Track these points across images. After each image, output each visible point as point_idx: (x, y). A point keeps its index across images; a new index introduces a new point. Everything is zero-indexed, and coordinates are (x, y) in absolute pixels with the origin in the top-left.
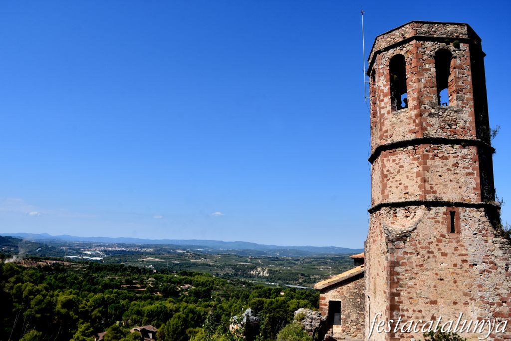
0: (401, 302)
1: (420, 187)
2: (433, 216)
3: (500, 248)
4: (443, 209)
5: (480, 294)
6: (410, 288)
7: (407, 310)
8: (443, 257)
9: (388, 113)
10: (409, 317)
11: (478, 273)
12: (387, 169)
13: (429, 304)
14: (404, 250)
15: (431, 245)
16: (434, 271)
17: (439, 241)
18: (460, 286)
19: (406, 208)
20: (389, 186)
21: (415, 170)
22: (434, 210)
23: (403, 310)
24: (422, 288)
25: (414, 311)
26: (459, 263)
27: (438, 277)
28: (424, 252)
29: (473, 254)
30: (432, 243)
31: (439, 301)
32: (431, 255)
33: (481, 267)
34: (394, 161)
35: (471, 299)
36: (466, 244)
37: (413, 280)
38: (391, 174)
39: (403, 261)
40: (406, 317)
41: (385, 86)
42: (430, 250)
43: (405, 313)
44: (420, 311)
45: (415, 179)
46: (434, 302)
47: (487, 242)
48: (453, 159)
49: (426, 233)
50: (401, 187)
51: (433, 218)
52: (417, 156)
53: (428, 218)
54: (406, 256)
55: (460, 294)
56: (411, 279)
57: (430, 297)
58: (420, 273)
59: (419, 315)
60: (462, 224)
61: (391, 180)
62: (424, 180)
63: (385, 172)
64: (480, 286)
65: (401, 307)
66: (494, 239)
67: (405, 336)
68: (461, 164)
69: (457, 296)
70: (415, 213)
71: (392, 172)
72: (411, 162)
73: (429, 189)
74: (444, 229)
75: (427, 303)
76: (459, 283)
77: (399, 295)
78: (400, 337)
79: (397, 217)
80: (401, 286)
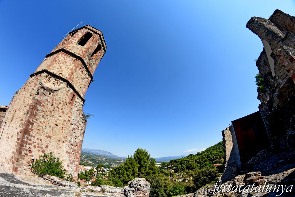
0: (32, 130)
1: (69, 75)
2: (67, 91)
3: (82, 121)
4: (72, 91)
5: (70, 139)
6: (40, 123)
7: (34, 137)
8: (62, 114)
9: (75, 42)
10: (34, 142)
11: (72, 129)
12: (59, 58)
13: (47, 137)
14: (47, 98)
15: (60, 104)
16: (55, 119)
17: (64, 104)
18: (63, 132)
19: (57, 79)
20: (54, 65)
21: (71, 67)
22: (69, 89)
23: (31, 136)
24: (46, 126)
25: (38, 139)
26: (67, 120)
27: (56, 123)
28: (56, 106)
29: (73, 119)
30: (60, 103)
31: (52, 137)
32: (58, 109)
33: (74, 126)
34: (64, 58)
35: (66, 141)
36: (73, 113)
37: (44, 119)
38: (59, 62)
39: (43, 104)
40: (32, 141)
41: (80, 35)
42: (58, 107)
43: (32, 138)
44: (41, 140)
45: (69, 71)
46: (50, 137)
47: (79, 116)
48: (84, 76)
49: (61, 96)
50: (60, 69)
51: (66, 92)
52: (75, 63)
53: (65, 90)
54: (46, 102)
55: (62, 136)
56: (43, 117)
57: (49, 133)
58: (49, 116)
59: (40, 142)
60: (75, 103)
61: (57, 64)
62: (72, 73)
63: (57, 59)
64: (71, 135)
65: (31, 133)
66: (82, 116)
67: (28, 155)
68: (85, 80)
69: (61, 137)
70: (60, 84)
71: (60, 61)
72: (71, 63)
73: (72, 78)
74: (68, 100)
75: (46, 136)
76: (64, 131)
77: (32, 124)
78: (25, 155)
79: (49, 81)
80: (36, 119)
